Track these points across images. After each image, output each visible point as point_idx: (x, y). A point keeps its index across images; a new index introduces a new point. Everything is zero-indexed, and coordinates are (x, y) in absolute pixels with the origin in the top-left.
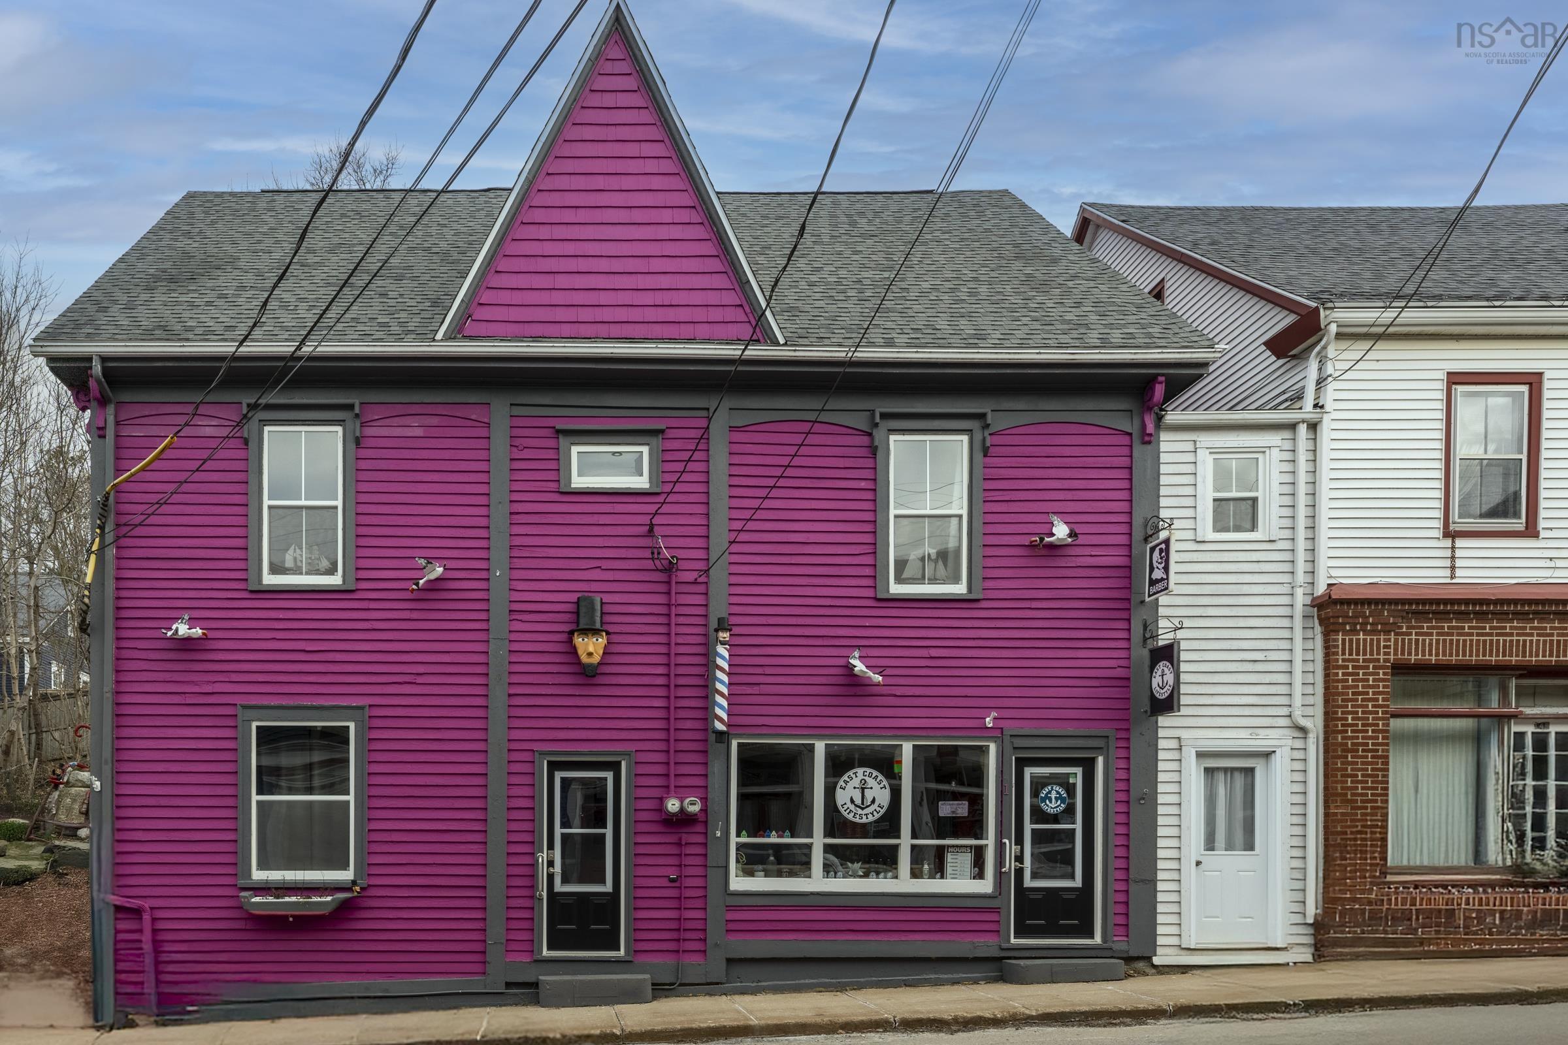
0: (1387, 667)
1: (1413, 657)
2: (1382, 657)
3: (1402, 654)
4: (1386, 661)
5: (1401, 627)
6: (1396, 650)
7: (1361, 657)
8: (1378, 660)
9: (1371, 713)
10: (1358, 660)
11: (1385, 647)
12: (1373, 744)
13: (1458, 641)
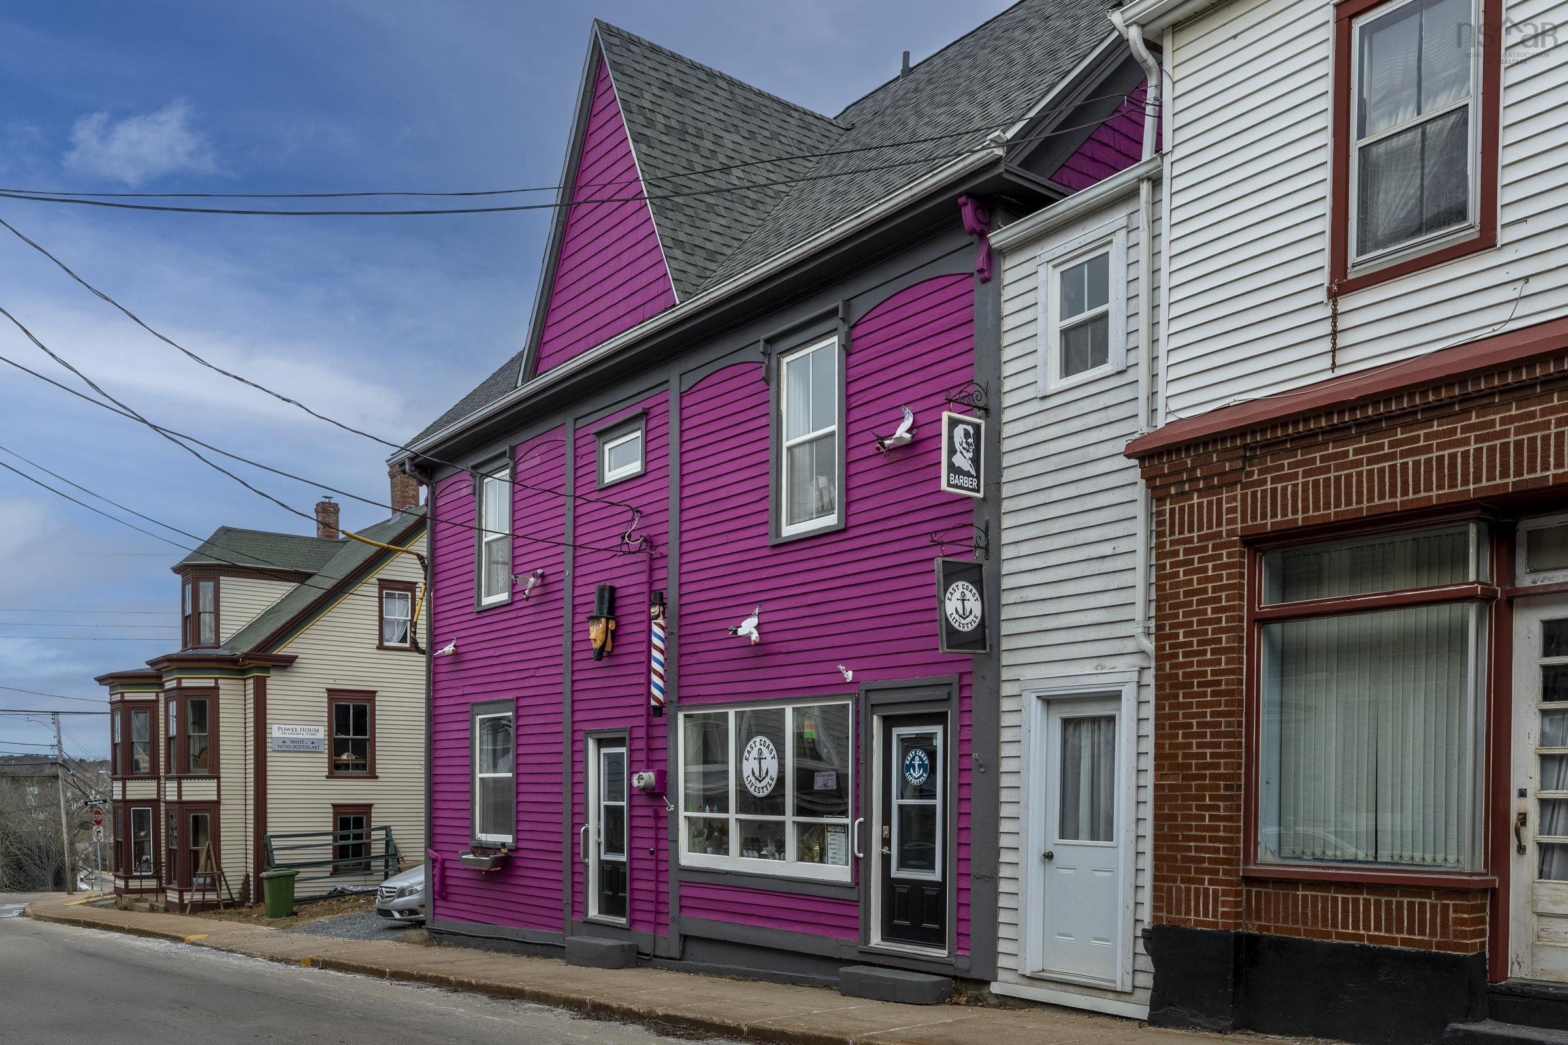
0: (1233, 544)
1: (1269, 521)
2: (1224, 529)
3: (1254, 518)
4: (1231, 533)
5: (1251, 474)
6: (1244, 513)
7: (1195, 534)
8: (1219, 534)
9: (1210, 622)
10: (1190, 540)
11: (1230, 511)
12: (1214, 673)
13: (1338, 479)
